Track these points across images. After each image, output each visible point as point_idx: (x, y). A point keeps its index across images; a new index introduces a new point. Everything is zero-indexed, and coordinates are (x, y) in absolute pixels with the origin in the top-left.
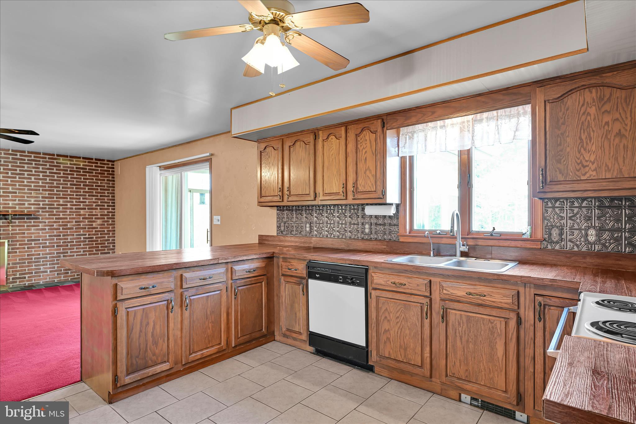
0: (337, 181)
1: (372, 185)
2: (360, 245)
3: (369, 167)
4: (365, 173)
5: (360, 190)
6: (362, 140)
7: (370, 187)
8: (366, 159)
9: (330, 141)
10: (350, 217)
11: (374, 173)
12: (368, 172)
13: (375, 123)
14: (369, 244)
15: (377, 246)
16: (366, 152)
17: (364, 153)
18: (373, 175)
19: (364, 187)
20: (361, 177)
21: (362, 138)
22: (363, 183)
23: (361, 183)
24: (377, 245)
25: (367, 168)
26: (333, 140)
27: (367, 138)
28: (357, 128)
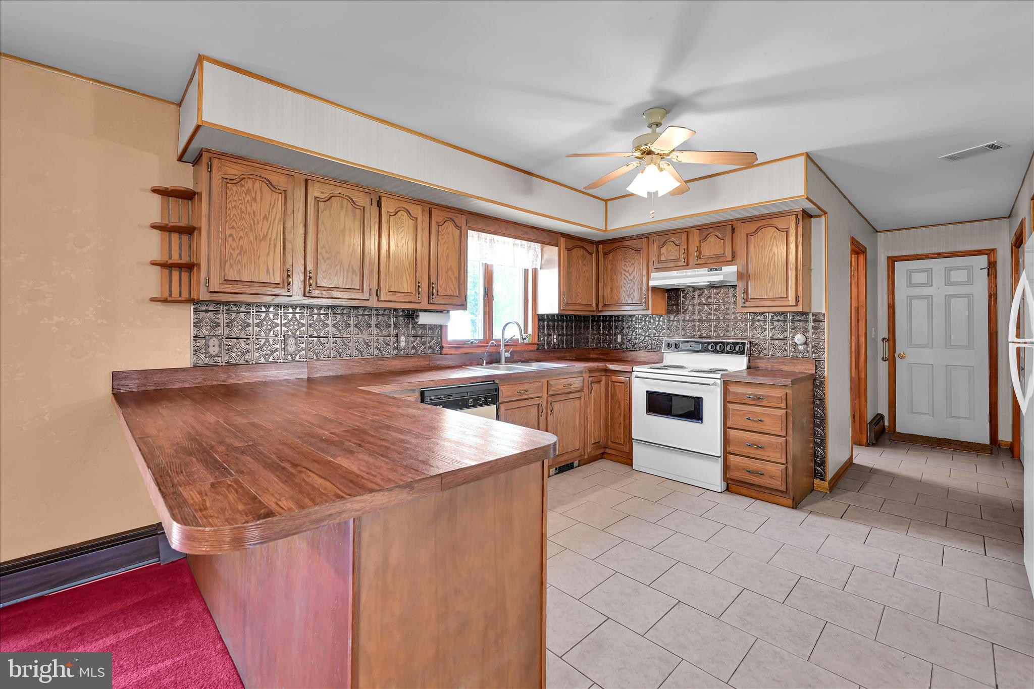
0: (410, 277)
1: (455, 288)
2: (397, 364)
3: (451, 267)
4: (447, 273)
5: (441, 293)
6: (444, 231)
7: (453, 291)
8: (448, 256)
9: (400, 218)
10: (376, 326)
11: (457, 274)
12: (450, 272)
13: (459, 217)
14: (409, 362)
15: (418, 363)
16: (448, 248)
17: (445, 249)
18: (456, 277)
19: (446, 290)
20: (442, 278)
21: (444, 230)
22: (444, 285)
23: (441, 284)
24: (418, 361)
25: (449, 267)
26: (404, 218)
27: (450, 230)
28: (439, 215)
